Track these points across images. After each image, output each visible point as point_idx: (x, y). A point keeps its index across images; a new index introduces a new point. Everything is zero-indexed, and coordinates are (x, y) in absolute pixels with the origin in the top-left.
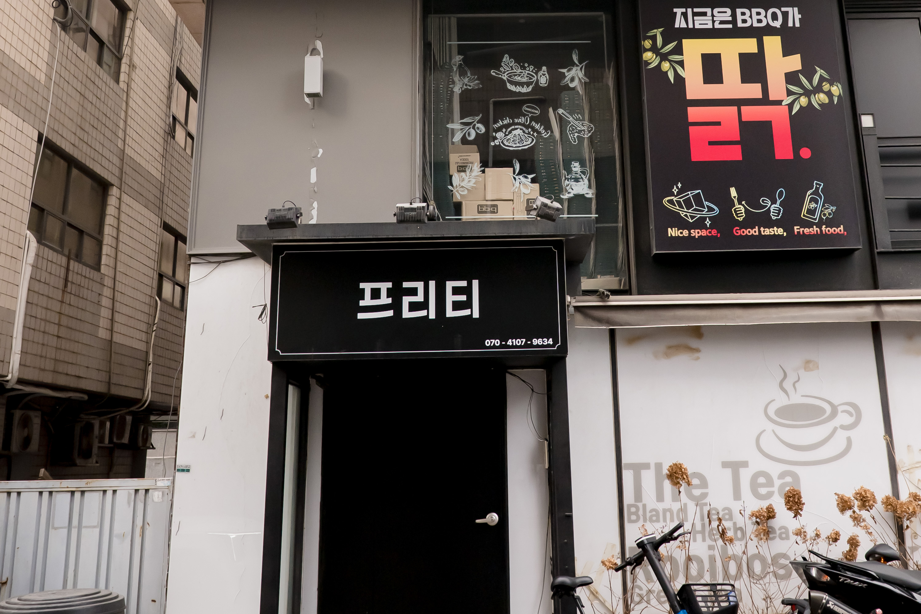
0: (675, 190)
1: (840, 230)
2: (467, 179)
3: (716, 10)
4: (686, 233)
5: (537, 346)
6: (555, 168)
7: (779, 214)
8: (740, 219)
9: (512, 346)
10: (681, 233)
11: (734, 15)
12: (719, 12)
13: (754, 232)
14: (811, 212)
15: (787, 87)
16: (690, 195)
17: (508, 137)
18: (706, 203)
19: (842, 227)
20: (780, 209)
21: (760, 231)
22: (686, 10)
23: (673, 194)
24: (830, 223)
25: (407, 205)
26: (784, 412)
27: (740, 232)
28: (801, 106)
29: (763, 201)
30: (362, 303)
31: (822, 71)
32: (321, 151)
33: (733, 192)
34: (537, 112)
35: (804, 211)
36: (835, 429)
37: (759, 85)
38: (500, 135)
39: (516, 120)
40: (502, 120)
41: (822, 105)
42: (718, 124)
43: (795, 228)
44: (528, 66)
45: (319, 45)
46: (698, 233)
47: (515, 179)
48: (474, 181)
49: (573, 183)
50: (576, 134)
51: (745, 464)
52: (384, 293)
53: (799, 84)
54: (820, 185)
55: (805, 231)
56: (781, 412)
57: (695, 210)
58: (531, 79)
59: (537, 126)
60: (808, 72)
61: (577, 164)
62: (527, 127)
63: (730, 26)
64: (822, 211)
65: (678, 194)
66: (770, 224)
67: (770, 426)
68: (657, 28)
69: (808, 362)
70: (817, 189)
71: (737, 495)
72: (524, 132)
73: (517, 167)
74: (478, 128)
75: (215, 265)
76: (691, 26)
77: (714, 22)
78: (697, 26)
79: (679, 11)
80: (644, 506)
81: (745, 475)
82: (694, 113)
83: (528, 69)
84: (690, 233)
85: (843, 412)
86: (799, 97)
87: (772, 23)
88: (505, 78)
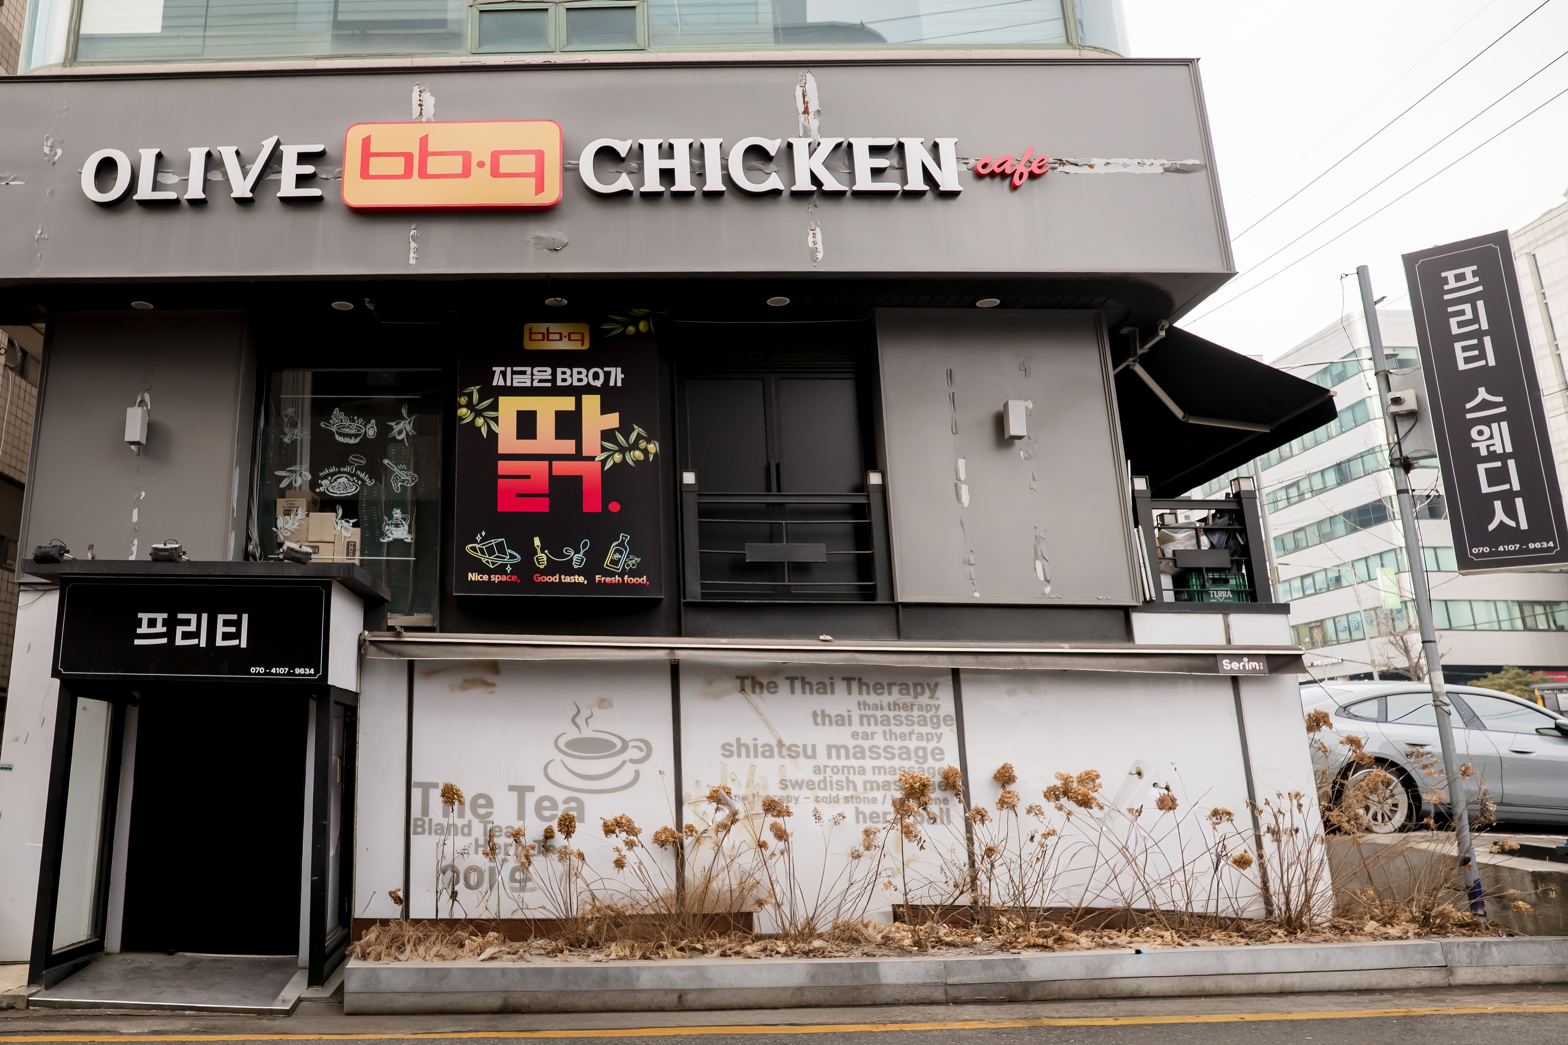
0: (479, 538)
1: (643, 581)
2: (290, 522)
3: (536, 369)
4: (485, 578)
5: (300, 675)
6: (378, 514)
7: (581, 563)
8: (542, 567)
9: (276, 674)
10: (481, 578)
11: (554, 374)
12: (538, 371)
13: (555, 579)
14: (615, 562)
15: (601, 444)
16: (493, 543)
17: (333, 485)
18: (509, 551)
19: (645, 578)
20: (583, 559)
21: (560, 579)
22: (506, 369)
23: (476, 542)
24: (632, 573)
25: (161, 546)
26: (574, 745)
27: (540, 579)
28: (614, 462)
29: (566, 551)
30: (139, 631)
31: (640, 429)
32: (143, 494)
33: (537, 542)
34: (363, 461)
35: (607, 561)
36: (624, 762)
37: (573, 442)
38: (325, 482)
39: (342, 469)
40: (328, 469)
41: (637, 462)
42: (528, 477)
43: (597, 576)
44: (358, 419)
45: (147, 397)
46: (498, 578)
47: (337, 523)
48: (297, 524)
49: (393, 528)
50: (400, 484)
51: (531, 789)
52: (159, 623)
53: (615, 442)
54: (627, 537)
55: (607, 580)
56: (571, 744)
57: (497, 557)
58: (359, 431)
59: (362, 475)
60: (625, 428)
61: (398, 511)
62: (352, 476)
63: (549, 385)
64: (625, 562)
65: (481, 541)
66: (572, 572)
67: (559, 756)
68: (475, 386)
69: (602, 701)
70: (623, 541)
71: (521, 816)
72: (349, 480)
73: (340, 512)
74: (305, 475)
75: (42, 593)
76: (509, 384)
77: (532, 380)
78: (515, 384)
79: (498, 370)
80: (430, 820)
81: (531, 800)
82: (504, 467)
83: (357, 421)
84: (490, 578)
85: (632, 747)
86: (614, 454)
87: (592, 383)
88: (334, 430)
